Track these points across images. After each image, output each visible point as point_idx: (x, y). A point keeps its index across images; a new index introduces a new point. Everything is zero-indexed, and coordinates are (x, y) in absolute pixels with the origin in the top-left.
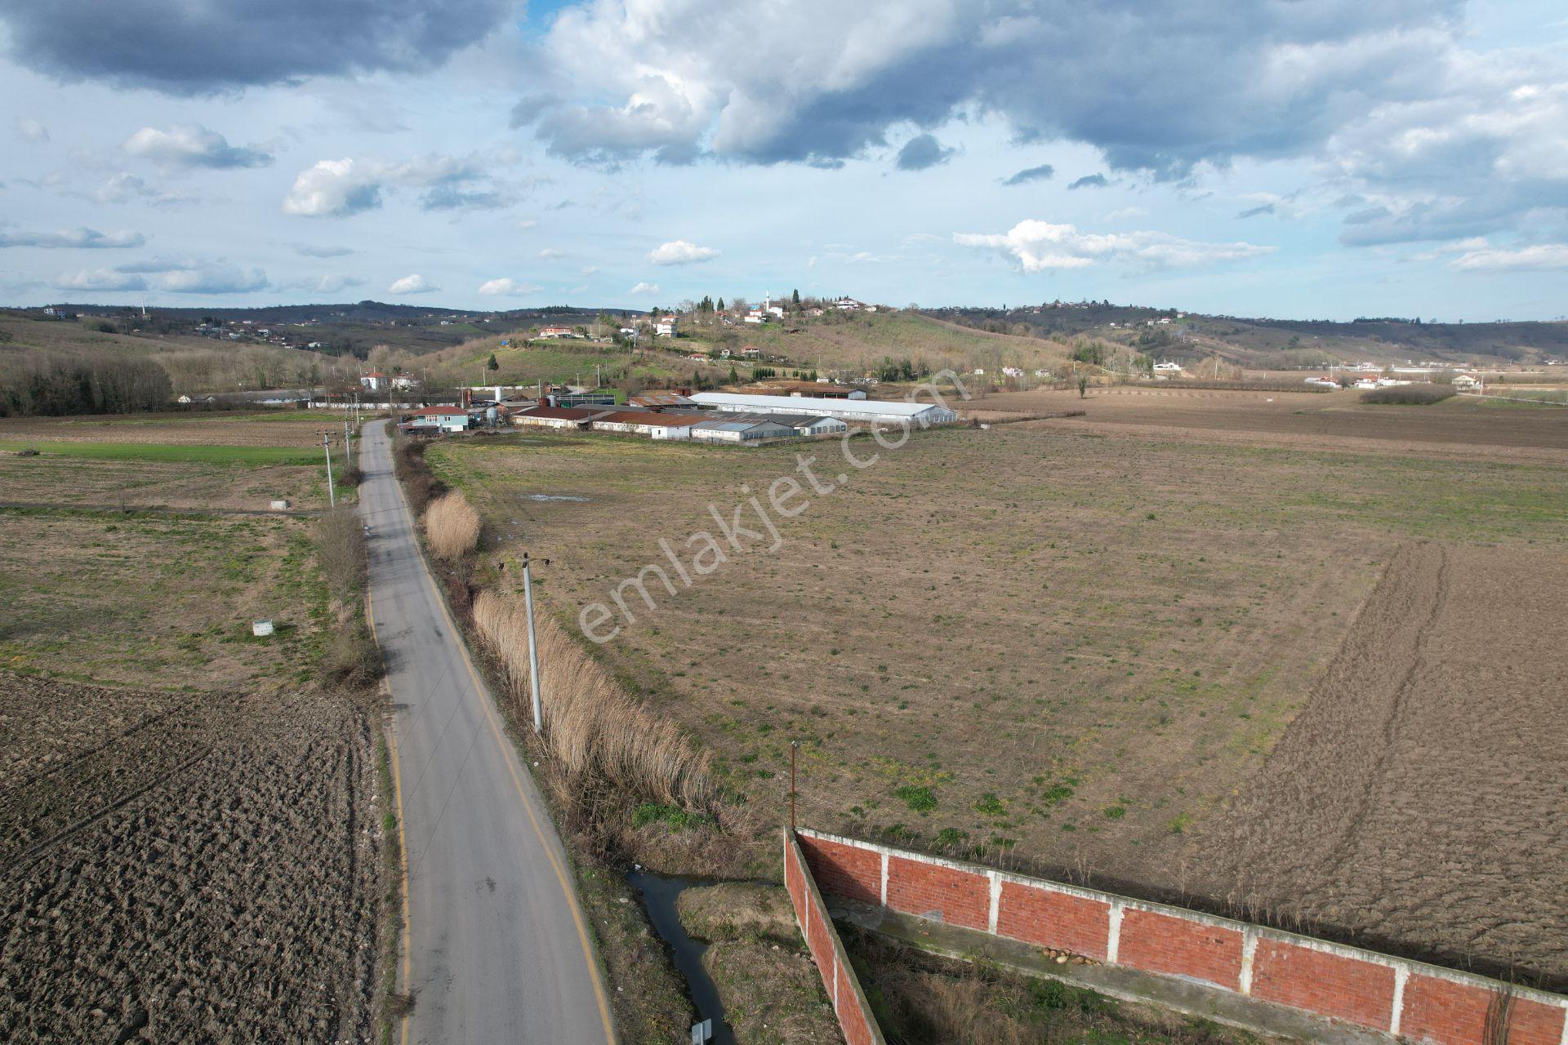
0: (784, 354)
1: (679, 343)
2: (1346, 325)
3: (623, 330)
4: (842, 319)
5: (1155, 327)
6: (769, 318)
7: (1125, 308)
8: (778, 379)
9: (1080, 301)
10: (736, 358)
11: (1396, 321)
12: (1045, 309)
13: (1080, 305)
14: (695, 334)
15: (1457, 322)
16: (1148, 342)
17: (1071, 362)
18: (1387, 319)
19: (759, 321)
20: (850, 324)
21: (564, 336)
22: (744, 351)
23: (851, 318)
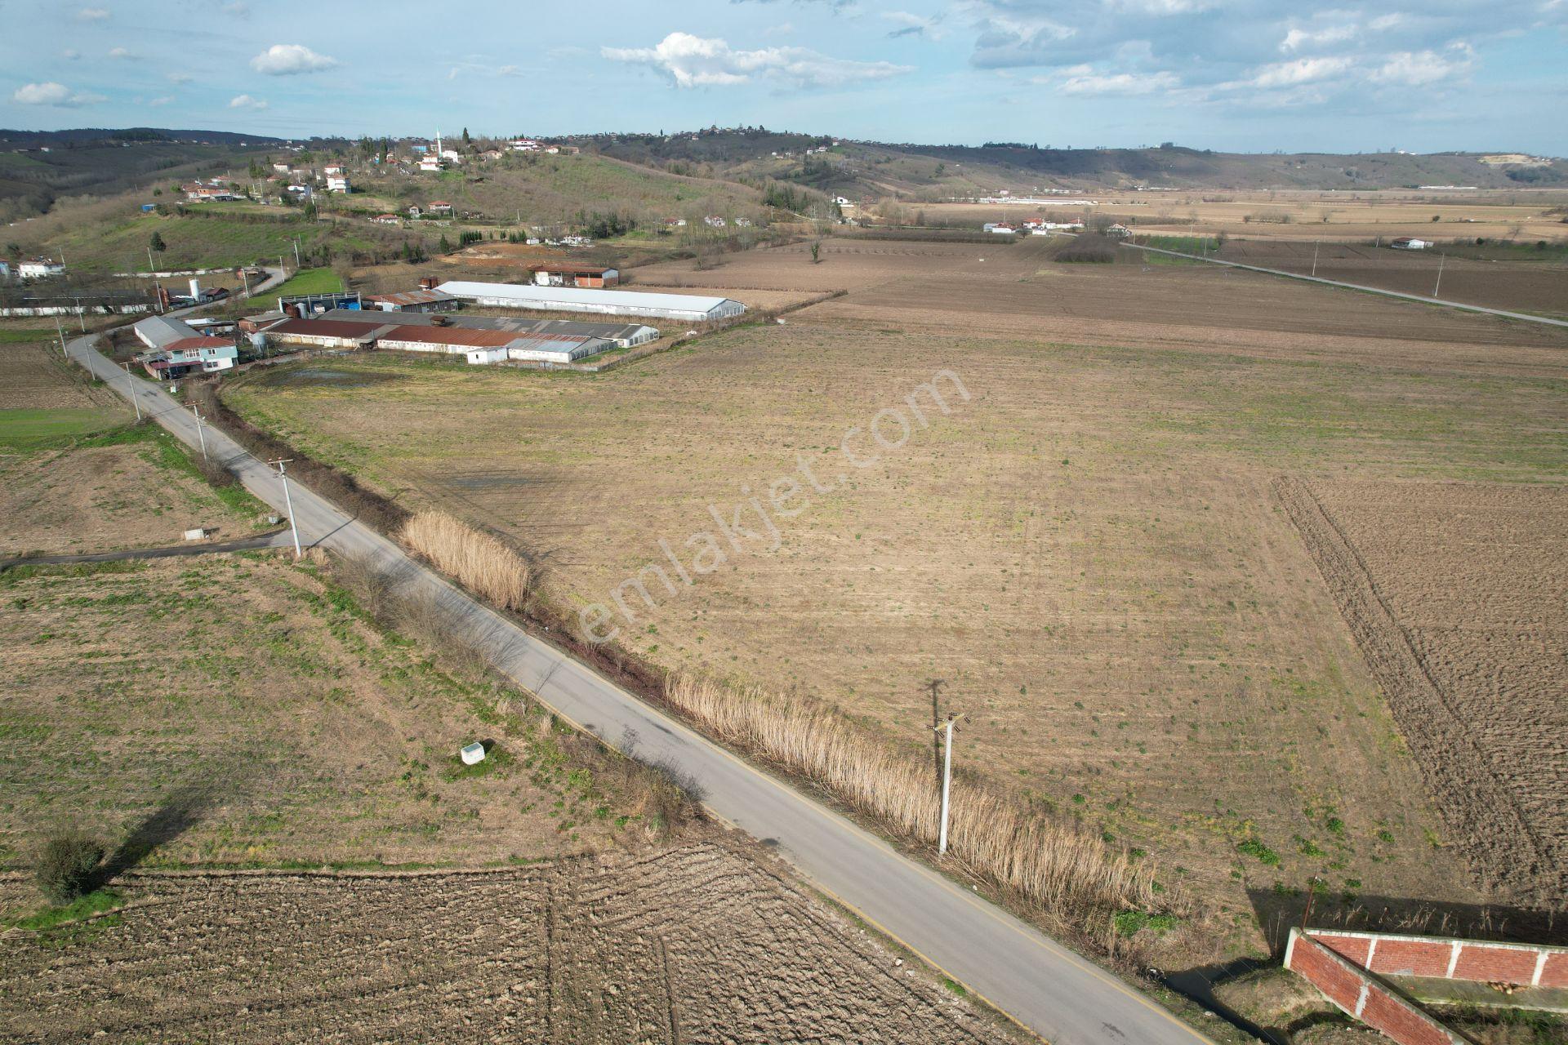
0: (477, 208)
1: (358, 201)
2: (976, 149)
3: (291, 188)
4: (524, 163)
5: (815, 157)
6: (446, 164)
7: (781, 135)
8: (485, 242)
9: (736, 127)
10: (428, 217)
11: (1018, 146)
12: (703, 134)
13: (737, 131)
14: (372, 187)
15: (1066, 148)
16: (812, 173)
17: (766, 207)
18: (1010, 144)
19: (436, 169)
20: (534, 168)
21: (223, 199)
22: (433, 208)
23: (533, 162)
